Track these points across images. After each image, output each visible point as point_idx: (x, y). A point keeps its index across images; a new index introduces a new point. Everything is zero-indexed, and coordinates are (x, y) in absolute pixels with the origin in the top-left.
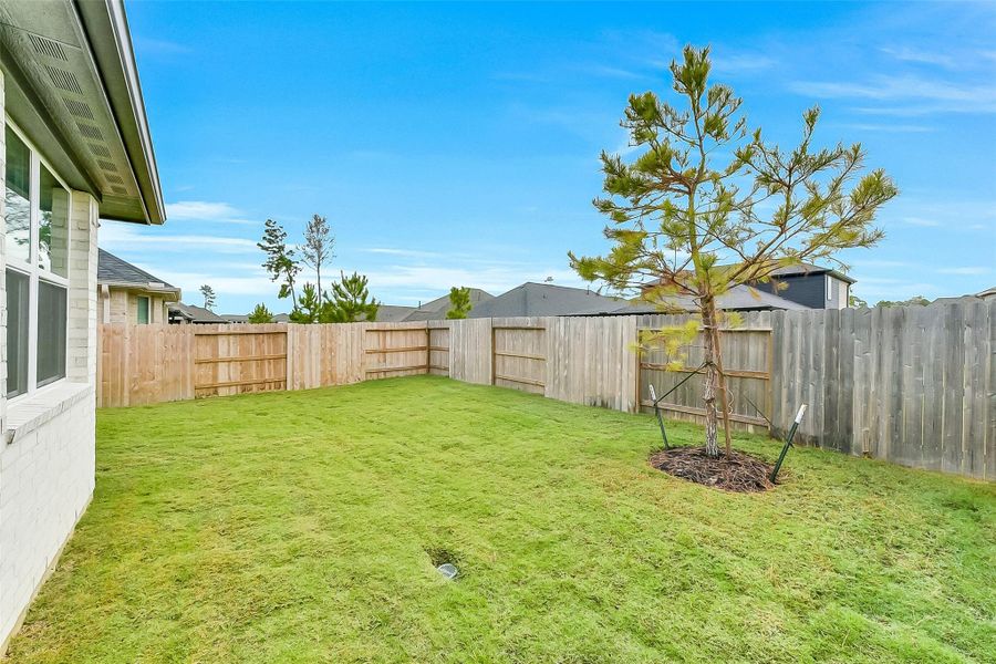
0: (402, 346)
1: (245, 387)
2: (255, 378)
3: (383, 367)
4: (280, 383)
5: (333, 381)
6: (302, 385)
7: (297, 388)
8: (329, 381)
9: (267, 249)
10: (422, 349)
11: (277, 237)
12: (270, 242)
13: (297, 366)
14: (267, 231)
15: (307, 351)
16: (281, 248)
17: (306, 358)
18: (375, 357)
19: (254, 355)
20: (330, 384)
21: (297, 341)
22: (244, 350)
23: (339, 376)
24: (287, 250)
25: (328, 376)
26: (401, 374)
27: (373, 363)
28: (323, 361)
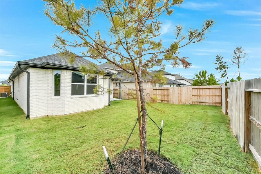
0: (211, 94)
1: (162, 101)
2: (163, 99)
3: (199, 101)
4: (168, 101)
5: (181, 103)
6: (173, 102)
7: (172, 103)
8: (180, 102)
9: (216, 64)
10: (219, 96)
11: (220, 59)
12: (218, 61)
13: (172, 98)
14: (217, 58)
15: (174, 94)
16: (222, 62)
17: (174, 95)
18: (196, 97)
19: (163, 94)
20: (180, 103)
21: (172, 91)
22: (162, 93)
23: (183, 102)
24: (223, 63)
25: (180, 101)
26: (207, 104)
27: (195, 99)
28: (178, 97)
